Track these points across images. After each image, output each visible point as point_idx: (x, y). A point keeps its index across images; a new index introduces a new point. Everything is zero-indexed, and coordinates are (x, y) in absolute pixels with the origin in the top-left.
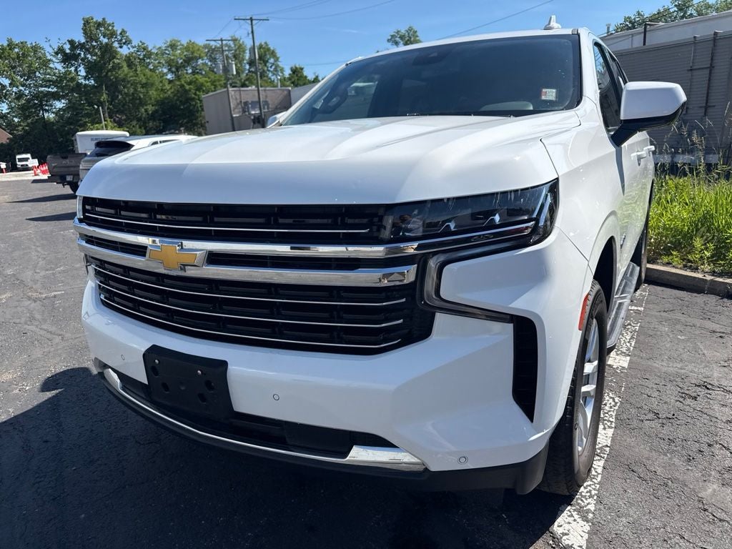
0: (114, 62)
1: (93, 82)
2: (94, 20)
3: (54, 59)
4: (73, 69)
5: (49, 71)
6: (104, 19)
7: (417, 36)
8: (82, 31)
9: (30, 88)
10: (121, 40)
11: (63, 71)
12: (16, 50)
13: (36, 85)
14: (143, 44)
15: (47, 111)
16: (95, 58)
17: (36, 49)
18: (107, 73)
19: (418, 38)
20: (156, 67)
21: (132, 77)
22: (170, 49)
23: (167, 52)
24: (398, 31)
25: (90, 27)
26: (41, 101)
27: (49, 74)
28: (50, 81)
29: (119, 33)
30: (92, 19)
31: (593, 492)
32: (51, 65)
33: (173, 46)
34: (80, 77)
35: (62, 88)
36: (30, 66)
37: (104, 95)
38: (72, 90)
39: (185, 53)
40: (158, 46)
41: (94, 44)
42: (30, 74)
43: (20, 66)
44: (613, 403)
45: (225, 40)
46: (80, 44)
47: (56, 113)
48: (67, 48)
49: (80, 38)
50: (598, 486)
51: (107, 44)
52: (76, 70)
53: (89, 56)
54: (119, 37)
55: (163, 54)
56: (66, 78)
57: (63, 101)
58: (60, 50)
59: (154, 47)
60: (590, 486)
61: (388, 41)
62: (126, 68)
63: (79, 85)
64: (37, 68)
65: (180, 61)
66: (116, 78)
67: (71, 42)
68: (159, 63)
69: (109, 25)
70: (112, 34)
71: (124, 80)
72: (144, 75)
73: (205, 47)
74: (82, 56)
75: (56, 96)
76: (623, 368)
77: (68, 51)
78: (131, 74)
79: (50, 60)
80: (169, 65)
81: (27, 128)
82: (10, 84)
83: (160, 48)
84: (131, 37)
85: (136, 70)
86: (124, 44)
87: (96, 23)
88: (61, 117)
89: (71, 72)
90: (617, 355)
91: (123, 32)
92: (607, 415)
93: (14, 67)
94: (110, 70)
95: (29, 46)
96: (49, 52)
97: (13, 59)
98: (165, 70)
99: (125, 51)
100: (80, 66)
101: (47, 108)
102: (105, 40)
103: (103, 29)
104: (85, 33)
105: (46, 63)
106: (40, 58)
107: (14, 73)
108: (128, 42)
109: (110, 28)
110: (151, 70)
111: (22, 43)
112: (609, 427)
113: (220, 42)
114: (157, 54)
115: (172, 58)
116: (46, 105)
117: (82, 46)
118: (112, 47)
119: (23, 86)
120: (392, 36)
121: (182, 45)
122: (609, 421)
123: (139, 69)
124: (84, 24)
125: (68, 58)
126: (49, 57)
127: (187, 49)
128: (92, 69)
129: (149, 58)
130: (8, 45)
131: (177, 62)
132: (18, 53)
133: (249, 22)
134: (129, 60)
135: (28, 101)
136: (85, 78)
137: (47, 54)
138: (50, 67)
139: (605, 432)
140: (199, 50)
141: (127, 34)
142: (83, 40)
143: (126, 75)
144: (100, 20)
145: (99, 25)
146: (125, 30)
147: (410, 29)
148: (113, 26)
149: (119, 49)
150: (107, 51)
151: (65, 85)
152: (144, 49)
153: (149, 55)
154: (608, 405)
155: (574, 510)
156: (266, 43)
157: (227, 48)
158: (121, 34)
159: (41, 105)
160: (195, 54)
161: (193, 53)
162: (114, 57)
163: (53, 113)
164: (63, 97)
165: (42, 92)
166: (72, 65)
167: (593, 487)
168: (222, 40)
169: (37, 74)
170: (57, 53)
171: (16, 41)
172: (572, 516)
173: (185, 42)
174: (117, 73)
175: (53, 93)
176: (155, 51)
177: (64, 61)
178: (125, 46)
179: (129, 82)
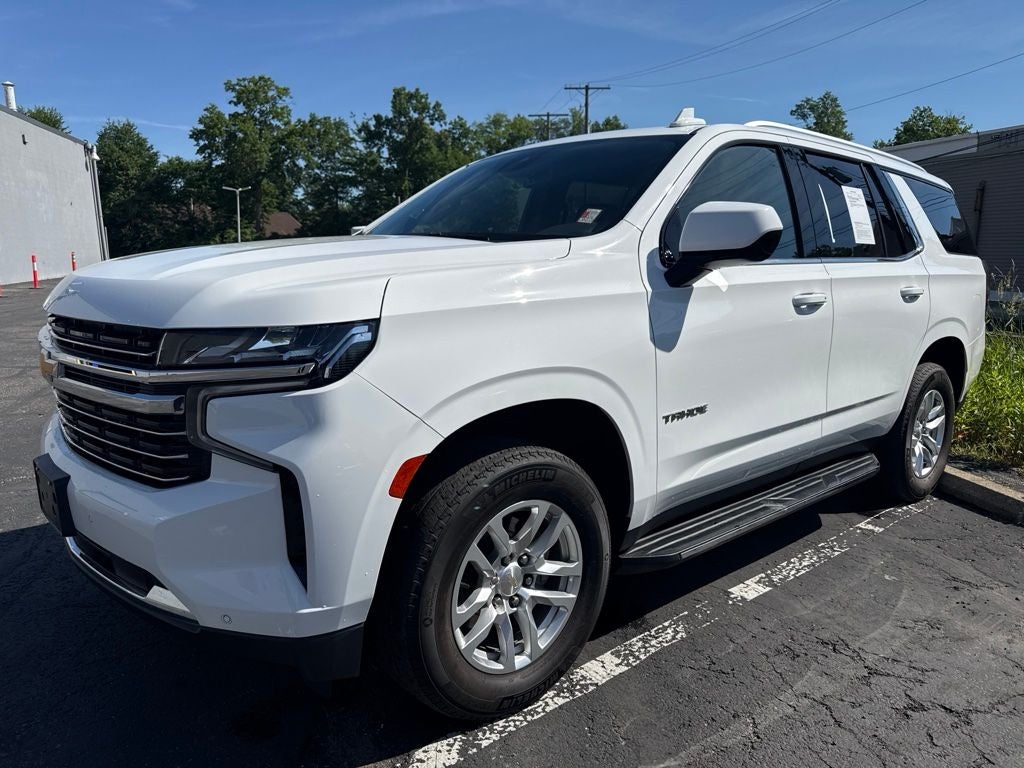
0: (422, 143)
1: (395, 166)
2: (407, 91)
3: (357, 138)
4: (375, 150)
5: (349, 151)
6: (417, 90)
7: (839, 106)
8: (391, 105)
9: (326, 170)
10: (434, 115)
11: (365, 152)
12: (318, 127)
13: (333, 168)
14: (461, 119)
15: (341, 199)
16: (401, 137)
17: (339, 125)
18: (412, 156)
19: (839, 109)
20: (472, 149)
21: (441, 160)
22: (492, 126)
23: (488, 130)
24: (809, 100)
25: (400, 100)
26: (336, 188)
27: (349, 155)
28: (349, 163)
29: (432, 106)
30: (404, 89)
31: (509, 729)
32: (353, 145)
33: (496, 122)
34: (382, 160)
35: (360, 172)
36: (330, 145)
37: (406, 182)
38: (372, 175)
39: (511, 131)
40: (478, 122)
41: (403, 119)
42: (329, 155)
43: (320, 145)
44: (669, 637)
45: (553, 115)
46: (387, 120)
47: (351, 202)
48: (372, 123)
49: (387, 112)
50: (525, 723)
51: (416, 120)
52: (378, 151)
53: (395, 135)
54: (431, 112)
55: (483, 131)
56: (366, 161)
57: (360, 188)
58: (365, 127)
59: (474, 124)
60: (514, 721)
61: (792, 113)
62: (435, 150)
63: (380, 169)
64: (337, 148)
65: (503, 142)
66: (423, 162)
67: (378, 118)
68: (478, 143)
69: (422, 97)
70: (423, 108)
71: (431, 164)
72: (456, 158)
73: (536, 123)
74: (388, 134)
75: (354, 182)
76: (743, 599)
77: (373, 128)
78: (441, 157)
79: (353, 139)
80: (490, 146)
81: (318, 218)
82: (306, 166)
83: (481, 124)
84: (445, 112)
85: (446, 153)
86: (436, 119)
87: (408, 94)
88: (356, 207)
89: (371, 153)
90: (759, 582)
91: (438, 105)
92: (643, 650)
93: (312, 147)
94: (418, 153)
95: (332, 122)
96: (352, 128)
97: (313, 138)
98: (483, 153)
99: (437, 128)
100: (383, 146)
101: (341, 195)
102: (416, 116)
103: (414, 102)
104: (394, 107)
105: (347, 142)
106: (342, 136)
107: (312, 153)
108: (442, 117)
109: (423, 100)
110: (465, 152)
111: (325, 119)
112: (627, 665)
113: (545, 118)
114: (475, 133)
115: (494, 137)
116: (342, 192)
117: (388, 122)
118: (422, 123)
119: (319, 168)
120: (799, 107)
121: (508, 121)
122: (638, 658)
123: (450, 151)
124: (394, 97)
125: (371, 136)
126: (352, 136)
127: (513, 125)
128: (397, 149)
129: (466, 137)
130: (310, 121)
131: (499, 142)
132: (319, 130)
133: (584, 91)
134: (440, 141)
135: (323, 186)
136: (388, 161)
137: (350, 132)
138: (352, 148)
139: (615, 668)
140: (527, 126)
141: (442, 108)
142: (391, 115)
143: (435, 158)
144: (413, 91)
145: (411, 96)
146: (440, 102)
147: (827, 96)
148: (427, 98)
149: (431, 127)
150: (416, 129)
151: (366, 169)
152: (461, 126)
153: (466, 133)
154: (660, 639)
155: (462, 740)
156: (615, 118)
157: (562, 125)
158: (434, 107)
159: (336, 192)
160: (522, 133)
161: (519, 130)
162: (423, 136)
163: (347, 201)
164: (361, 183)
165: (339, 175)
166: (376, 145)
167: (517, 723)
168: (548, 115)
169: (337, 155)
170: (360, 131)
171: (320, 116)
172: (452, 745)
173: (511, 117)
174: (424, 155)
175: (352, 177)
176: (473, 129)
177: (365, 140)
178: (437, 123)
179: (436, 166)
